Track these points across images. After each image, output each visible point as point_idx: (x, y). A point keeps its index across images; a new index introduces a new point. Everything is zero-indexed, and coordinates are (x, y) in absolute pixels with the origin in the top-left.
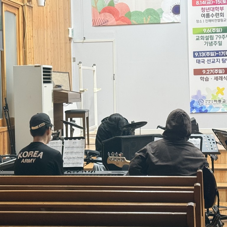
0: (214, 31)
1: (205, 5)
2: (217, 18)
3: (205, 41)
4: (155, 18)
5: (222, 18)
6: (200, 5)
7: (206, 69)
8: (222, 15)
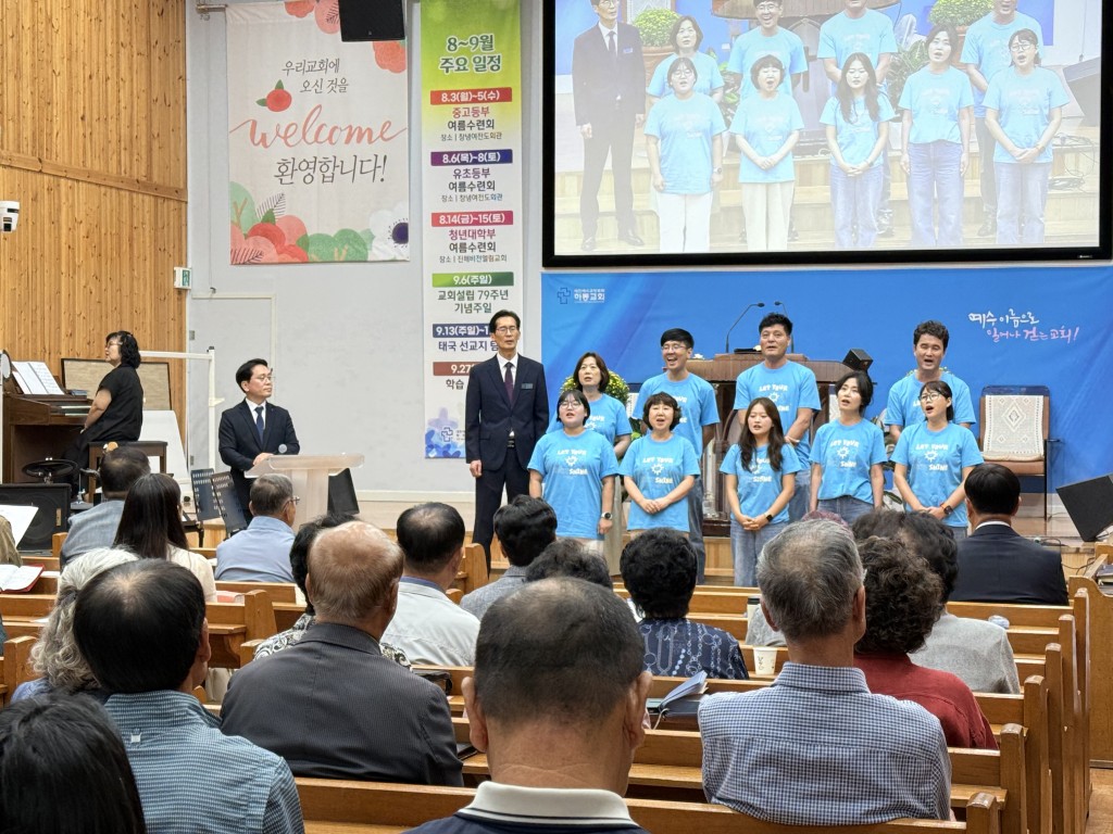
0: (475, 282)
1: (457, 225)
2: (482, 254)
3: (457, 301)
4: (357, 251)
5: (491, 253)
6: (448, 225)
7: (458, 364)
8: (492, 247)
